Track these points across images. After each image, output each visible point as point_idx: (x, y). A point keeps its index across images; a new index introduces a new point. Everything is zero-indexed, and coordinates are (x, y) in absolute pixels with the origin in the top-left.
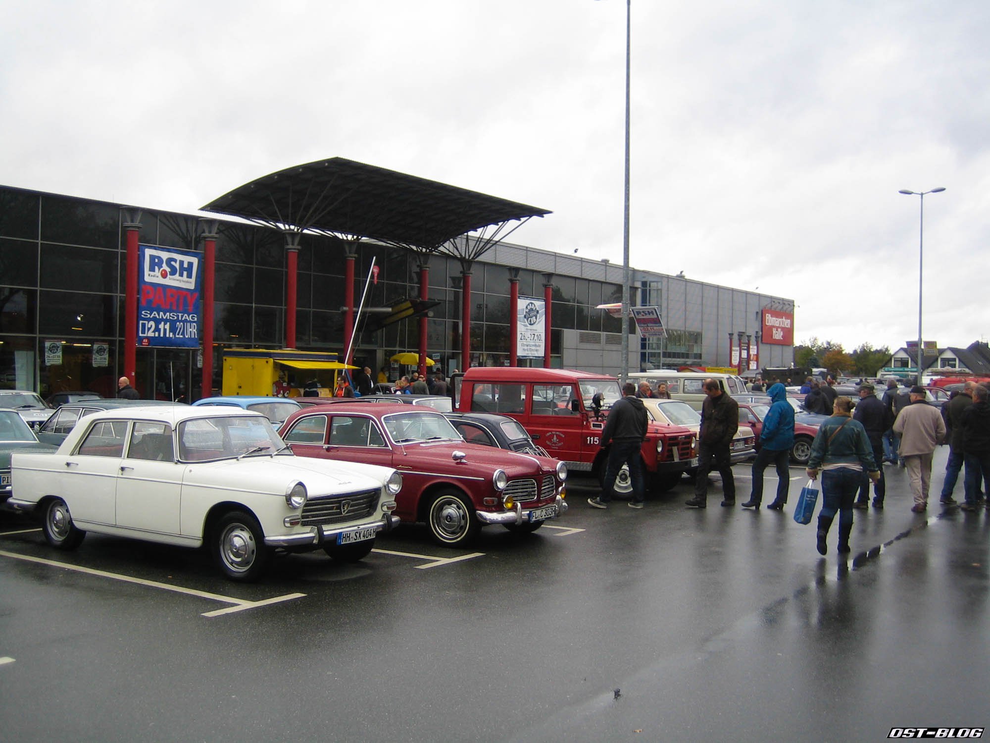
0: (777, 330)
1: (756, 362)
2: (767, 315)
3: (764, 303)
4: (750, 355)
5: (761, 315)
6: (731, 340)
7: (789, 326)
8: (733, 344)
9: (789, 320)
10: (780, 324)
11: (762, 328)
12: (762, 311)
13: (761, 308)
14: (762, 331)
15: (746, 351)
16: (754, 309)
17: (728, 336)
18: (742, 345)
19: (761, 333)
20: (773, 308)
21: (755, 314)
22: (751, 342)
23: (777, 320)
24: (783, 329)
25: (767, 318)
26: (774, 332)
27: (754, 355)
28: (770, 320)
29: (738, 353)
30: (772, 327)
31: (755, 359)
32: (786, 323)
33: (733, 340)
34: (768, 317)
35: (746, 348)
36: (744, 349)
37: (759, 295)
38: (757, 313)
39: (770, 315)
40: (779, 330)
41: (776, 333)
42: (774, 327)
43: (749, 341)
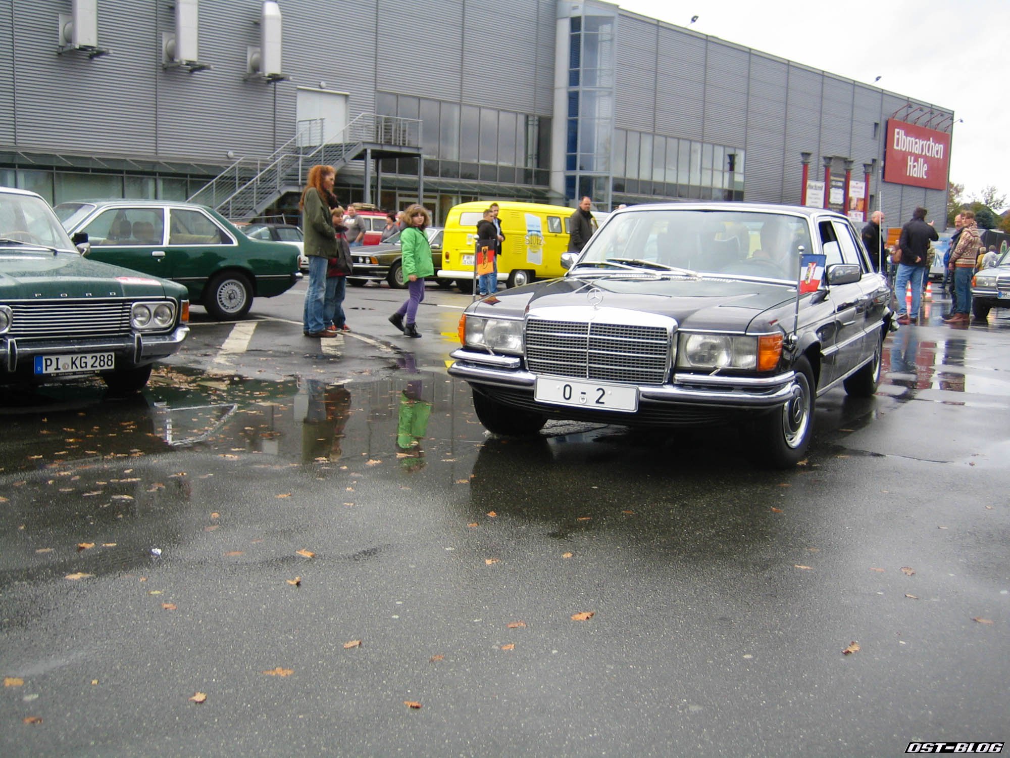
0: (916, 160)
1: (862, 214)
2: (897, 130)
3: (890, 108)
4: (851, 200)
5: (886, 130)
6: (805, 166)
7: (940, 156)
8: (809, 173)
9: (942, 146)
10: (922, 151)
11: (885, 153)
12: (887, 123)
13: (884, 118)
14: (885, 160)
15: (841, 192)
16: (870, 116)
17: (801, 158)
18: (832, 178)
19: (882, 164)
20: (909, 118)
21: (873, 126)
22: (852, 173)
23: (916, 143)
24: (927, 160)
25: (896, 136)
26: (910, 163)
27: (858, 200)
28: (903, 142)
29: (821, 194)
30: (904, 155)
31: (861, 206)
32: (936, 149)
33: (810, 166)
34: (899, 134)
35: (840, 184)
36: (838, 187)
37: (882, 93)
38: (876, 125)
39: (902, 132)
40: (921, 160)
41: (914, 167)
42: (911, 154)
43: (848, 171)
